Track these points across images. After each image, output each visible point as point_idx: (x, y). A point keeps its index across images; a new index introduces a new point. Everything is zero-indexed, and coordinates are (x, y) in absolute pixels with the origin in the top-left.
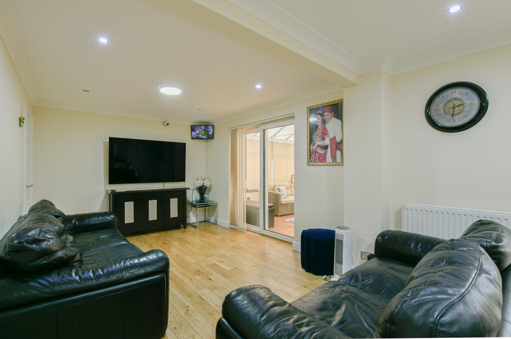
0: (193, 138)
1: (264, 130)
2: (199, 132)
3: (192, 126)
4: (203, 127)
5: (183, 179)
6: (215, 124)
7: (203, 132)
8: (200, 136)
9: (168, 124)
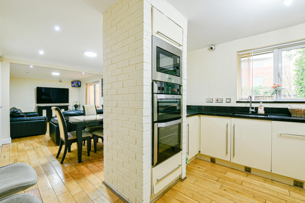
0: (72, 87)
1: (95, 85)
2: (75, 84)
3: (72, 82)
4: (76, 82)
5: (68, 102)
6: (81, 81)
7: (76, 84)
8: (75, 86)
9: (61, 82)
